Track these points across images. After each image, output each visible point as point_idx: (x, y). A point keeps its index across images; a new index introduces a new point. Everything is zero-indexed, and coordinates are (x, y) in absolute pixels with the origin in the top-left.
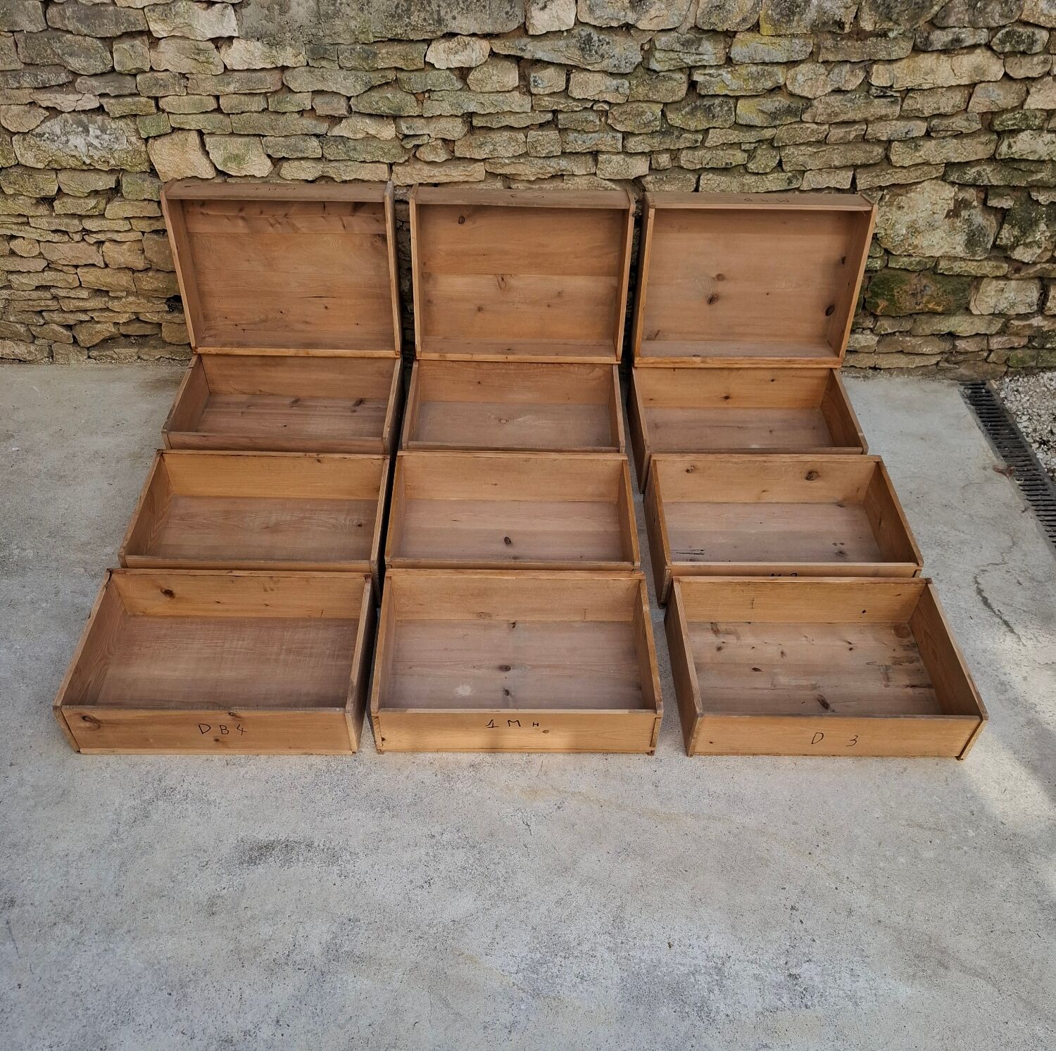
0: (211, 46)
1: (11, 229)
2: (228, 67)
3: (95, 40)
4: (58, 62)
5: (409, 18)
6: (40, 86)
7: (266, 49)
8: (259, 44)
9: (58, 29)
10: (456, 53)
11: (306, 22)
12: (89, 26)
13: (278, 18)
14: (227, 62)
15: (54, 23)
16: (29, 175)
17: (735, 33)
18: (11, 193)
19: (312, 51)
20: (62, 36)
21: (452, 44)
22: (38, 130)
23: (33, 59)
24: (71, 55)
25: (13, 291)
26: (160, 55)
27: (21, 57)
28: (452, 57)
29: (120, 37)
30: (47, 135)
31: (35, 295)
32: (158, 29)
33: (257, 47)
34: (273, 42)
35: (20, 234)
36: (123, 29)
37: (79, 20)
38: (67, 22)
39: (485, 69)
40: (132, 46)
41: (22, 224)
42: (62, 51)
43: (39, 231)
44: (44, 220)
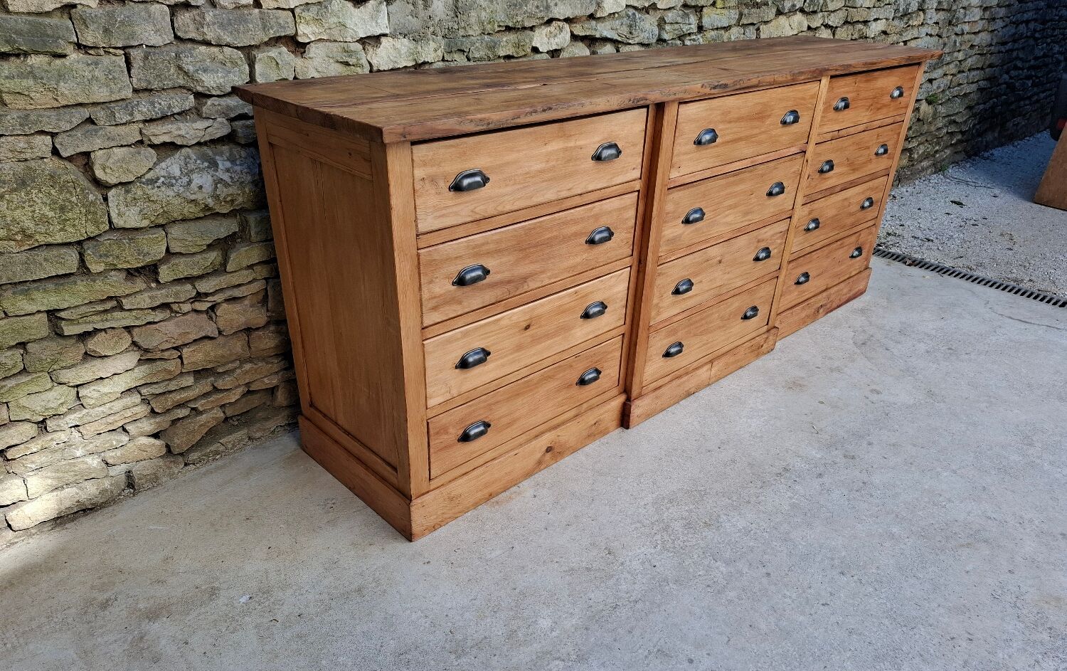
0: (359, 46)
1: (93, 322)
2: (375, 69)
3: (235, 50)
4: (181, 82)
5: (526, 6)
6: (159, 116)
7: (412, 45)
8: (406, 40)
9: (192, 41)
10: (555, 36)
11: (444, 16)
12: (231, 33)
13: (422, 14)
14: (374, 62)
15: (186, 32)
16: (130, 239)
17: (703, 7)
18: (102, 269)
19: (448, 45)
20: (194, 49)
21: (552, 28)
22: (150, 176)
23: (150, 83)
24: (205, 71)
25: (85, 411)
26: (306, 61)
27: (135, 80)
28: (552, 40)
29: (266, 44)
30: (162, 179)
31: (118, 405)
32: (306, 32)
33: (404, 44)
34: (417, 38)
35: (108, 325)
36: (272, 34)
37: (222, 26)
38: (205, 30)
39: (570, 49)
40: (280, 53)
41: (113, 309)
42: (194, 66)
43: (134, 313)
44: (146, 295)
